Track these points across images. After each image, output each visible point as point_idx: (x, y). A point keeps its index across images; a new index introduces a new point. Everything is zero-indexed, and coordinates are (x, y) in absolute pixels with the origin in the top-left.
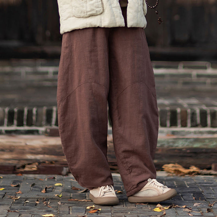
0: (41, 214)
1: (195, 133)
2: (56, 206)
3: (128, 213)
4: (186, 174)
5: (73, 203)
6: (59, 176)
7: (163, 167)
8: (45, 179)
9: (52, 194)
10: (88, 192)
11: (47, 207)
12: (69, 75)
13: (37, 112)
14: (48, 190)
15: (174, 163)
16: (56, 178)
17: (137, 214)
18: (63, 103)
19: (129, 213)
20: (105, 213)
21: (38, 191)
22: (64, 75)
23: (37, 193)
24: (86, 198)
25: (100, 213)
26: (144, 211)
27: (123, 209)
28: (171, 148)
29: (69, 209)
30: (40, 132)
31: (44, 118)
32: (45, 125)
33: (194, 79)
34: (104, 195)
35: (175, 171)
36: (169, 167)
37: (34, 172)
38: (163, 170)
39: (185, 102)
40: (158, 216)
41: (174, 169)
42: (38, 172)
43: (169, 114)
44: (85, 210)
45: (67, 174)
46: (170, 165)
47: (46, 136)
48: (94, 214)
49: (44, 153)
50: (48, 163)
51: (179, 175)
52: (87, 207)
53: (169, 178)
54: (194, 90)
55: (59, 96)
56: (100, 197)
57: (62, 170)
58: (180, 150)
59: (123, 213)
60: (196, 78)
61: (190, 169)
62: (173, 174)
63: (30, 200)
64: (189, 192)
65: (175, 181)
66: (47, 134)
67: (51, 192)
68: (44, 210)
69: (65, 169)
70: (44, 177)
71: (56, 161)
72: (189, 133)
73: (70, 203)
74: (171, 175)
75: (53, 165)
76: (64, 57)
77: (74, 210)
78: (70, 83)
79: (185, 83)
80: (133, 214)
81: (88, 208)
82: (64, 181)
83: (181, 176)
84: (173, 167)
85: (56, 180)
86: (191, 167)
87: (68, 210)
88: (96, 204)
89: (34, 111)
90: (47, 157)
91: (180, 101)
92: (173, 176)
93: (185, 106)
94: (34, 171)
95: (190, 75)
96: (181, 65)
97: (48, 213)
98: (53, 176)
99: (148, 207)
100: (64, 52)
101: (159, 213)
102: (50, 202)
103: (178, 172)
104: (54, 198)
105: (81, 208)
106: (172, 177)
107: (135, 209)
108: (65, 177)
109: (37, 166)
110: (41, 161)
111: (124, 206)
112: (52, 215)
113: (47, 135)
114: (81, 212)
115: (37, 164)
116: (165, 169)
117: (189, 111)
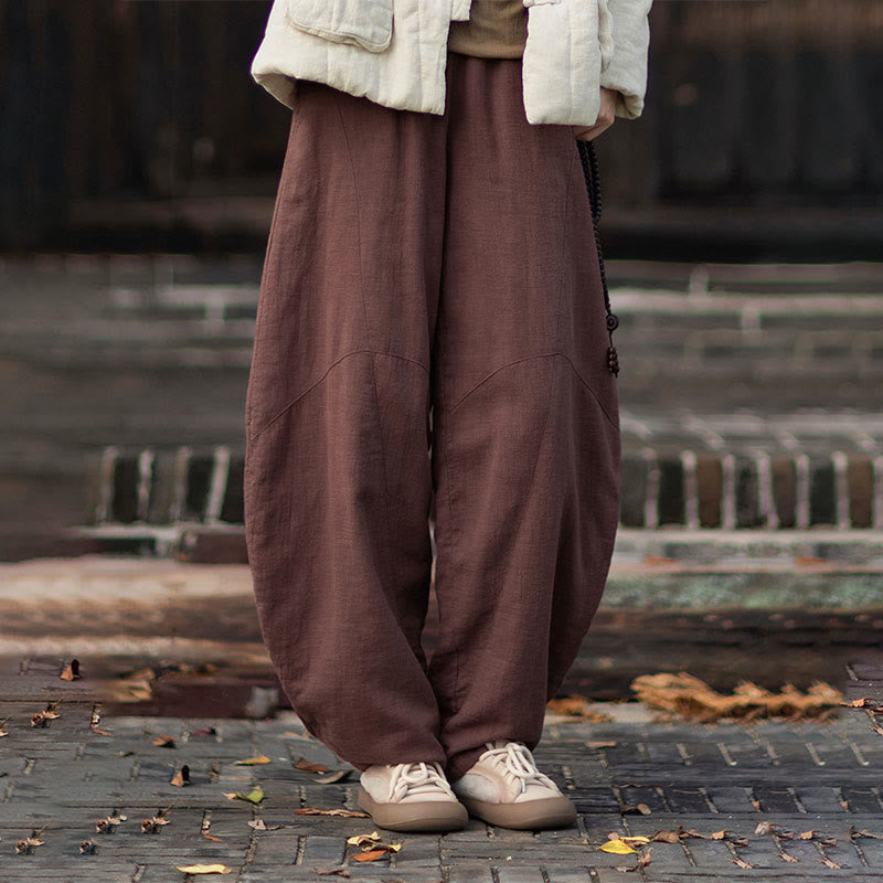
0: (174, 863)
1: (752, 551)
2: (242, 834)
3: (505, 858)
4: (724, 715)
5: (308, 825)
6: (234, 723)
7: (636, 687)
8: (181, 734)
9: (211, 793)
10: (353, 781)
11: (200, 840)
12: (302, 318)
13: (154, 466)
14: (195, 778)
15: (675, 672)
16: (219, 730)
17: (540, 863)
18: (270, 432)
19: (510, 858)
20: (417, 859)
21: (160, 779)
22: (282, 318)
23: (156, 788)
24: (345, 804)
25: (398, 860)
26: (568, 851)
27: (485, 846)
28: (662, 611)
29: (299, 847)
30: (161, 548)
31: (180, 490)
32: (181, 519)
33: (751, 334)
34: (405, 796)
35: (681, 701)
36: (657, 688)
37: (141, 709)
38: (635, 697)
39: (711, 429)
40: (619, 869)
41: (674, 694)
42: (155, 709)
43: (655, 475)
44: (342, 848)
45: (271, 714)
46: (661, 680)
47: (181, 561)
48: (376, 864)
49: (172, 631)
50: (190, 673)
51: (696, 719)
52: (349, 838)
53: (658, 730)
54: (748, 380)
55: (258, 404)
56: (393, 800)
57: (249, 697)
58: (697, 619)
59: (485, 860)
60: (759, 331)
61: (738, 694)
62: (673, 713)
63: (131, 811)
64: (736, 783)
65: (684, 743)
66: (186, 553)
67: (209, 785)
68: (187, 851)
69: (259, 693)
70: (179, 730)
71: (221, 664)
72: (730, 551)
73: (303, 825)
74: (665, 717)
75: (210, 680)
76: (282, 243)
77: (311, 850)
78: (304, 351)
79: (715, 352)
80: (523, 862)
81: (354, 841)
82: (257, 743)
83: (705, 722)
84: (671, 686)
85: (219, 740)
86: (741, 689)
87: (295, 850)
88: (382, 828)
89: (145, 462)
90: (183, 646)
91: (695, 425)
92: (675, 723)
93: (715, 443)
94: (142, 703)
95: (733, 321)
96: (700, 276)
97: (204, 860)
98: (209, 723)
99: (580, 836)
100: (286, 222)
101: (624, 858)
102: (212, 822)
103: (691, 708)
104: (224, 806)
105: (329, 841)
106: (670, 729)
107: (533, 844)
108: (260, 726)
109: (151, 685)
110: (164, 663)
111: (489, 834)
112: (219, 868)
113: (183, 556)
114: (327, 854)
115: (150, 674)
116: (642, 696)
117: (729, 463)
